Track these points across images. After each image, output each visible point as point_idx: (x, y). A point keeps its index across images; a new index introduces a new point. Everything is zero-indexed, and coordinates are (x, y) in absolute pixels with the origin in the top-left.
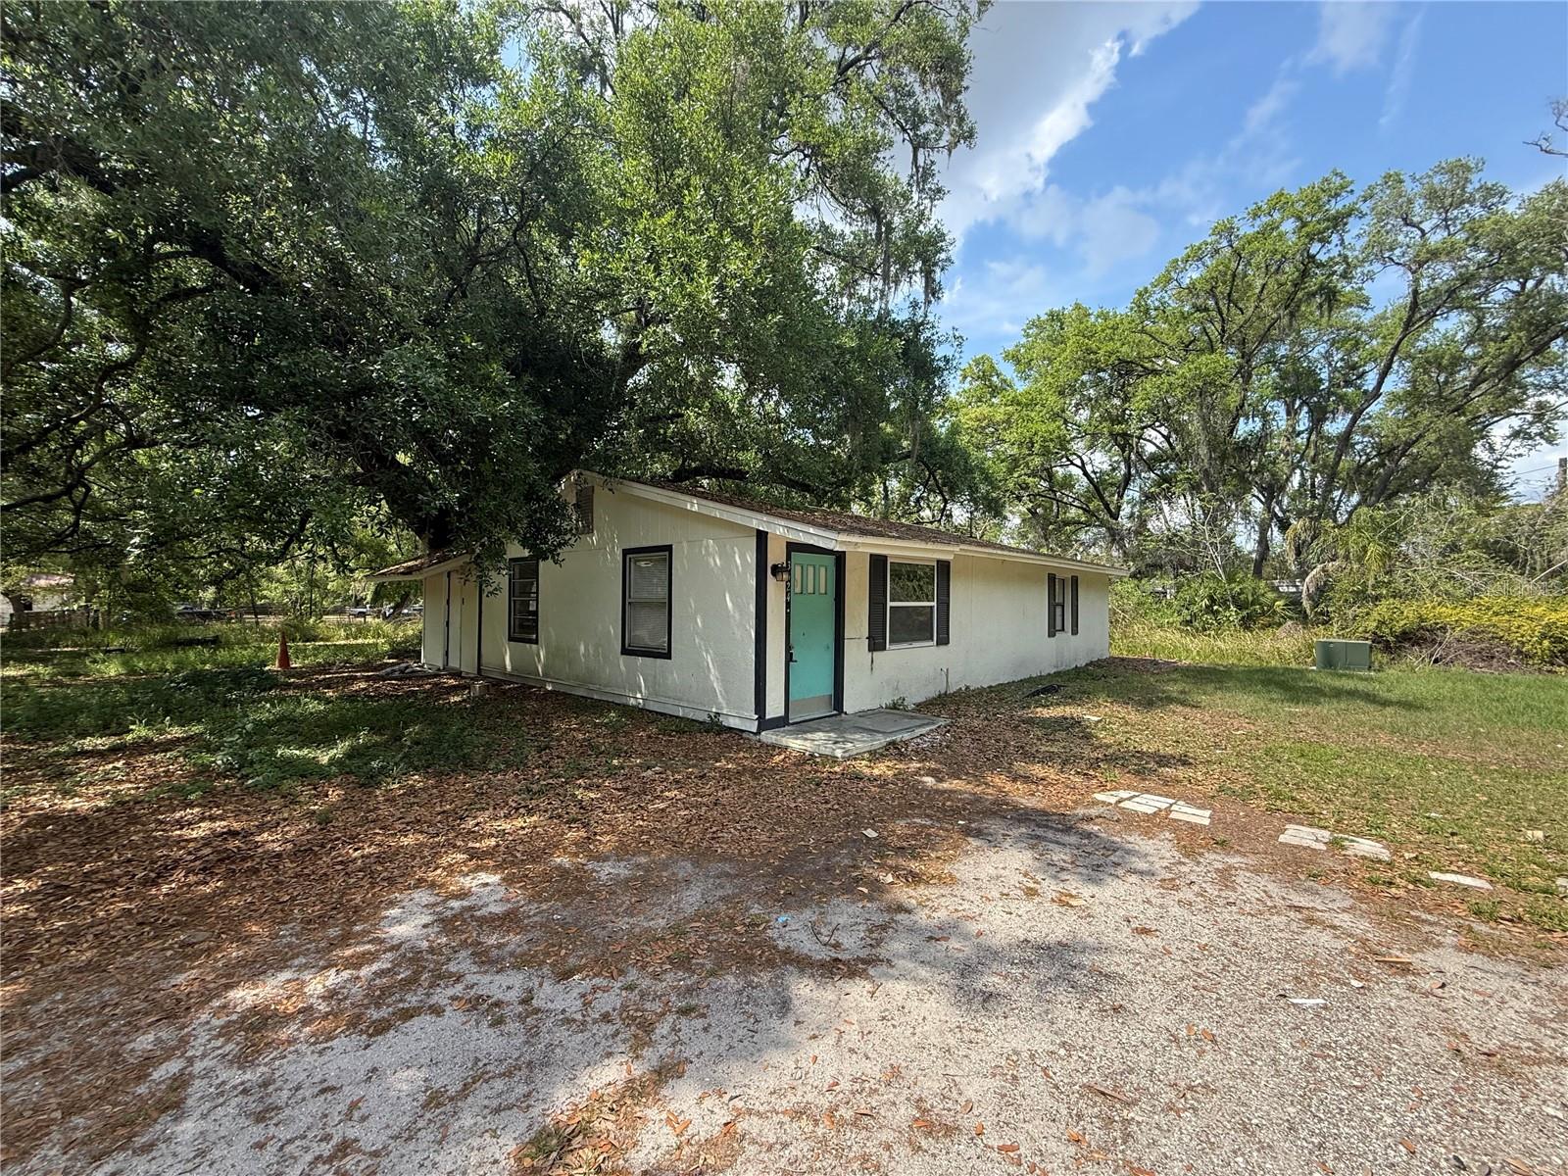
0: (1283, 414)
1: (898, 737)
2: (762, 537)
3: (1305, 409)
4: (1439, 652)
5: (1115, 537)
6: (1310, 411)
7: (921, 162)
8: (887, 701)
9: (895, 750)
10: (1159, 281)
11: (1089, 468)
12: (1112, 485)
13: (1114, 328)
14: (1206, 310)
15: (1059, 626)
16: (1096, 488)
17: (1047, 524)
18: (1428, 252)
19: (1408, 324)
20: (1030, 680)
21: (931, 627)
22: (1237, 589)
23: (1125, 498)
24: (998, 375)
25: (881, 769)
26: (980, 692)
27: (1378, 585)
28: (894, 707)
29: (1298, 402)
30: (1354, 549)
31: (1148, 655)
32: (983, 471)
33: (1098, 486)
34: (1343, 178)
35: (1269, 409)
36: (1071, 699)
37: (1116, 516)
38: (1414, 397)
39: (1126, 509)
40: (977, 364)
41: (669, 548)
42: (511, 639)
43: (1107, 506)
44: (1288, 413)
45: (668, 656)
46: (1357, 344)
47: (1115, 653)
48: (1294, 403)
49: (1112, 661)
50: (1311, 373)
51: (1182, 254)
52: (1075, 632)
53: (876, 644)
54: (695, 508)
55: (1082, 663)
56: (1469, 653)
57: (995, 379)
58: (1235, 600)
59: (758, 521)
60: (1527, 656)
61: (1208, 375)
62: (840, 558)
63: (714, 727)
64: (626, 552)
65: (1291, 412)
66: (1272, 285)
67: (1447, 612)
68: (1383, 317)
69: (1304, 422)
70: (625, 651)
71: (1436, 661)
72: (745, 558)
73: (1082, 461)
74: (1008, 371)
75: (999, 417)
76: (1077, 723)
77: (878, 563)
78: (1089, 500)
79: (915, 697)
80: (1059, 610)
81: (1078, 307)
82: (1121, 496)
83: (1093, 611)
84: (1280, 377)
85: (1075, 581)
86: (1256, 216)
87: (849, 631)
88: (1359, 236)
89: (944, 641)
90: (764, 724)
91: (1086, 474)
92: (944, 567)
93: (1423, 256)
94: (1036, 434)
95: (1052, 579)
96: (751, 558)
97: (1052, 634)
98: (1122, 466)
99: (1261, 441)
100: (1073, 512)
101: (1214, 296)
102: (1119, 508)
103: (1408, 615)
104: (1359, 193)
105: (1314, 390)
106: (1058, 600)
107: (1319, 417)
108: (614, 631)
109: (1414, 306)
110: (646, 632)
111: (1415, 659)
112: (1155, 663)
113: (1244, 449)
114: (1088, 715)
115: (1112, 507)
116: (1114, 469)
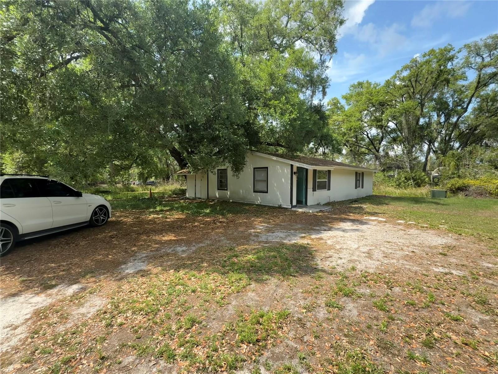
0: (436, 116)
1: (322, 209)
2: (292, 166)
3: (443, 115)
4: (467, 193)
5: (377, 158)
6: (445, 115)
7: (322, 59)
8: (316, 203)
9: (321, 211)
10: (392, 77)
11: (369, 135)
12: (377, 140)
13: (378, 92)
14: (408, 86)
15: (358, 186)
16: (371, 141)
17: (356, 154)
18: (483, 66)
19: (477, 88)
20: (350, 200)
21: (326, 186)
22: (414, 175)
23: (382, 145)
24: (340, 104)
25: (320, 214)
26: (338, 202)
27: (453, 174)
28: (318, 204)
29: (441, 113)
30: (447, 163)
31: (384, 194)
32: (336, 141)
33: (372, 141)
34: (451, 46)
35: (431, 114)
36: (361, 203)
37: (378, 151)
38: (480, 110)
39: (381, 149)
40: (333, 100)
41: (267, 168)
42: (218, 189)
43: (375, 148)
44: (438, 116)
45: (267, 192)
46: (462, 92)
47: (374, 194)
48: (440, 112)
49: (373, 196)
50: (446, 103)
51: (400, 69)
52: (362, 187)
53: (314, 190)
54: (275, 159)
55: (364, 196)
56: (476, 193)
57: (339, 105)
58: (413, 178)
59: (291, 162)
60: (492, 194)
61: (407, 108)
62: (307, 170)
63: (280, 207)
64: (254, 168)
65: (439, 116)
66: (430, 78)
67: (472, 182)
68: (471, 83)
69: (443, 119)
70: (254, 192)
71: (466, 195)
72: (287, 171)
73: (367, 133)
74: (343, 102)
75: (340, 120)
76: (361, 207)
77: (315, 171)
78: (369, 145)
79: (322, 203)
80: (358, 181)
81: (367, 82)
82: (380, 144)
83: (368, 182)
84: (436, 104)
85: (363, 173)
86: (424, 56)
87: (309, 187)
88: (461, 59)
89: (329, 189)
90: (293, 207)
91: (368, 137)
92: (329, 172)
93: (481, 67)
94: (352, 126)
95: (356, 173)
96: (289, 171)
97: (356, 188)
98: (381, 134)
99: (429, 125)
100: (363, 150)
101: (411, 81)
102: (379, 148)
103: (460, 182)
104: (457, 50)
105: (447, 108)
106: (358, 179)
107: (448, 117)
108: (251, 187)
109: (479, 82)
110: (260, 187)
111: (461, 195)
112: (385, 196)
113: (422, 128)
114: (364, 206)
115: (377, 148)
116: (378, 135)
